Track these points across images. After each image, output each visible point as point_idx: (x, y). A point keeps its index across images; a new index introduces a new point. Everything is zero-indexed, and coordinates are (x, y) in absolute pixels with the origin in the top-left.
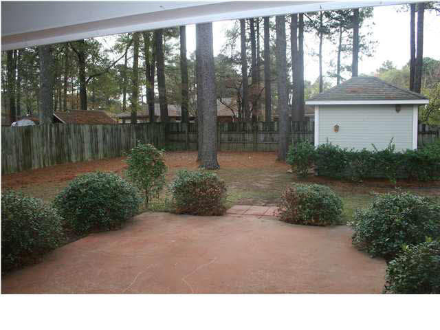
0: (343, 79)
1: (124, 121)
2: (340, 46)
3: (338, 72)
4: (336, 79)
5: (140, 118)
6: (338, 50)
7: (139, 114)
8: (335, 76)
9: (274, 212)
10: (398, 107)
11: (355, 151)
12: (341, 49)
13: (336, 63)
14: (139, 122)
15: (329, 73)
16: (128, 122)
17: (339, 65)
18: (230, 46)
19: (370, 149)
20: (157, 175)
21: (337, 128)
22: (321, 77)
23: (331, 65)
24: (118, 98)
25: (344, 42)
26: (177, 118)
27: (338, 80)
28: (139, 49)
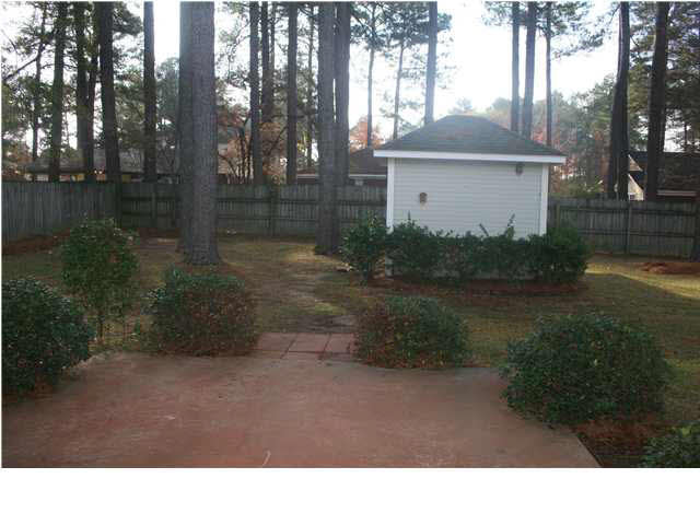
0: (402, 120)
1: (34, 178)
2: (400, 70)
3: (397, 110)
4: (392, 120)
5: (65, 172)
6: (396, 75)
7: (63, 164)
8: (393, 116)
9: (348, 348)
10: (519, 167)
11: (454, 235)
12: (401, 74)
13: (394, 97)
14: (62, 179)
15: (382, 110)
16: (42, 178)
17: (397, 98)
18: (226, 57)
19: (477, 232)
20: (122, 280)
21: (423, 197)
22: (370, 116)
23: (385, 98)
24: (21, 136)
25: (406, 65)
26: (134, 175)
27: (396, 123)
28: (65, 52)
